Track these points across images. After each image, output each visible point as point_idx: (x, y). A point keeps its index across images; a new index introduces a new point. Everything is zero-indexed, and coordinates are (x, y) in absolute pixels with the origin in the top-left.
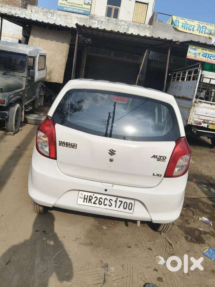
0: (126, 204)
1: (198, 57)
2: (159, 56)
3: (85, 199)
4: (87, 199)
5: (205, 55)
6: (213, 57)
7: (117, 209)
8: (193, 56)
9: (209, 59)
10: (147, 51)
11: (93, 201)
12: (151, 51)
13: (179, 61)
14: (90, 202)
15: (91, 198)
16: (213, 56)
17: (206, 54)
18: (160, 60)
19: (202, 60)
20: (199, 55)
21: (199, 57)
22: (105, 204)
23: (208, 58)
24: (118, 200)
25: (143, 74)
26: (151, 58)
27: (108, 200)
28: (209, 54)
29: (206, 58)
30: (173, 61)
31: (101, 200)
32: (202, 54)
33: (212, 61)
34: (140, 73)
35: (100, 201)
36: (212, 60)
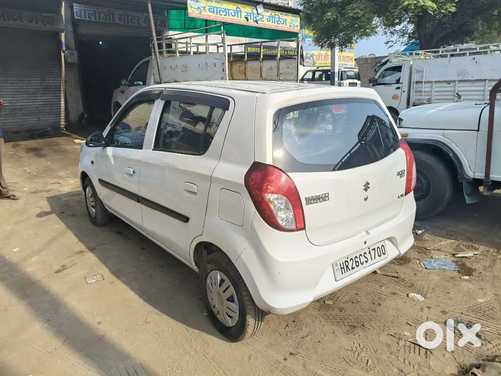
0: (378, 249)
1: (203, 13)
2: (92, 12)
3: (342, 269)
4: (344, 268)
5: (212, 10)
6: (223, 12)
7: (374, 261)
8: (197, 12)
9: (219, 15)
10: (63, 3)
11: (350, 267)
12: (74, 4)
13: (130, 18)
14: (348, 270)
15: (347, 264)
16: (223, 10)
17: (214, 7)
18: (96, 19)
19: (211, 17)
20: (204, 10)
21: (206, 13)
22: (362, 262)
23: (217, 14)
24: (371, 249)
25: (71, 50)
26: (78, 18)
27: (363, 255)
28: (217, 8)
29: (214, 13)
30: (120, 19)
31: (357, 260)
32: (207, 8)
33: (223, 18)
34: (64, 48)
35: (356, 262)
36: (223, 16)
